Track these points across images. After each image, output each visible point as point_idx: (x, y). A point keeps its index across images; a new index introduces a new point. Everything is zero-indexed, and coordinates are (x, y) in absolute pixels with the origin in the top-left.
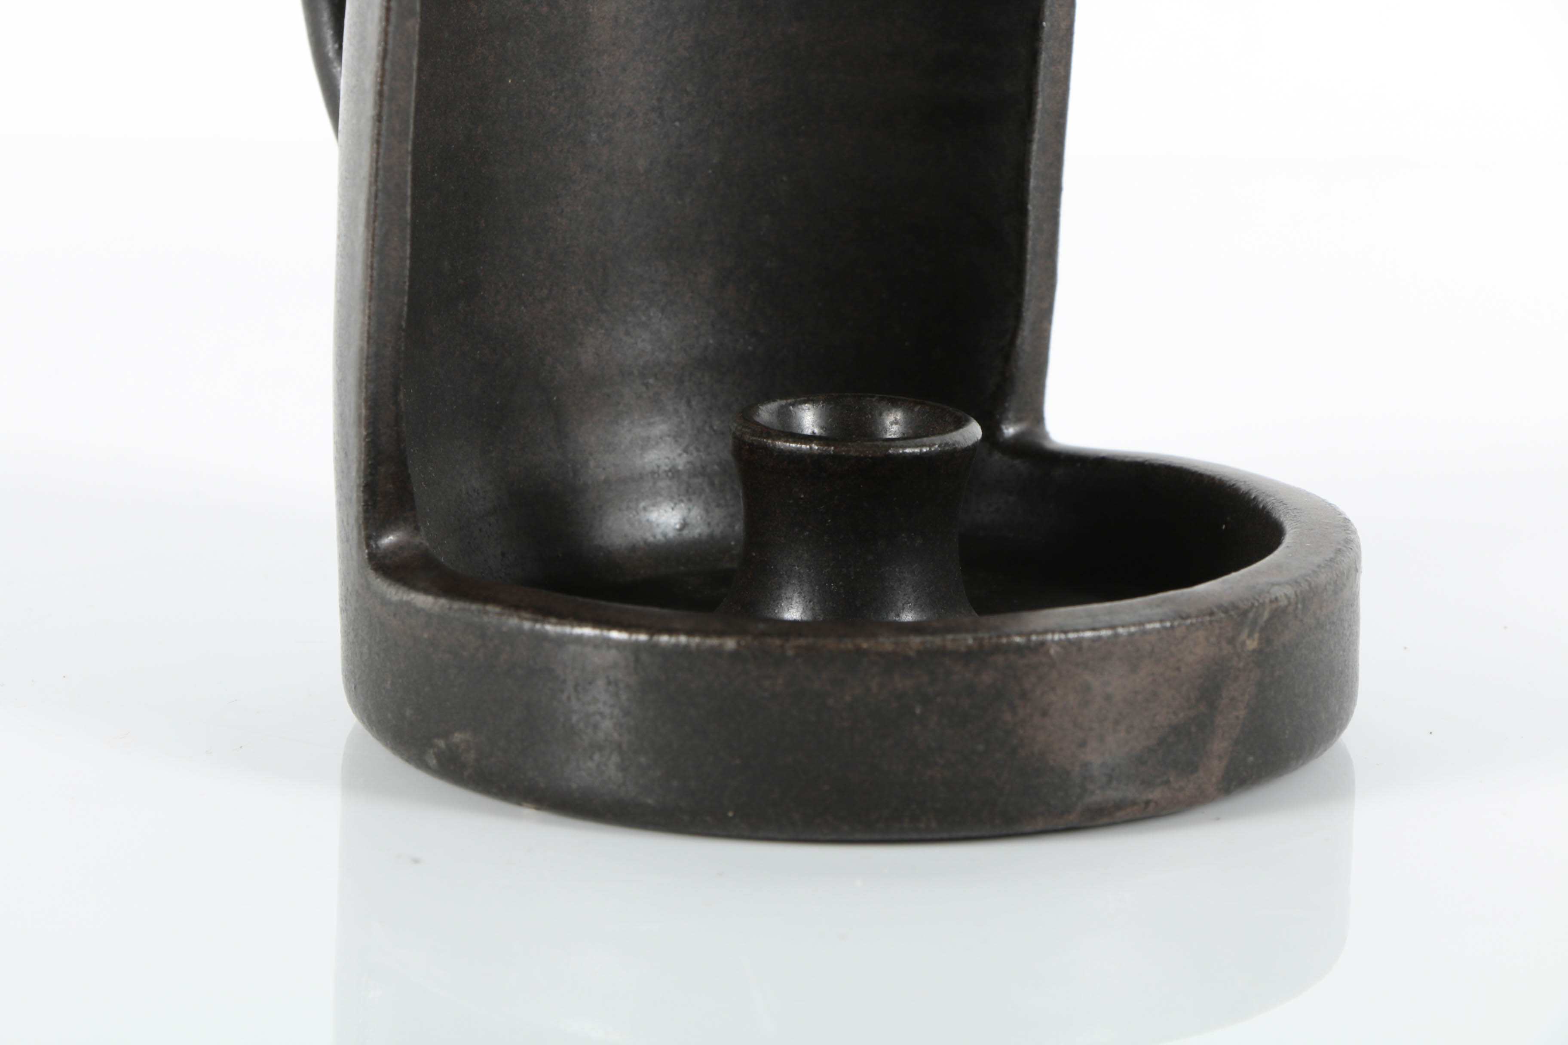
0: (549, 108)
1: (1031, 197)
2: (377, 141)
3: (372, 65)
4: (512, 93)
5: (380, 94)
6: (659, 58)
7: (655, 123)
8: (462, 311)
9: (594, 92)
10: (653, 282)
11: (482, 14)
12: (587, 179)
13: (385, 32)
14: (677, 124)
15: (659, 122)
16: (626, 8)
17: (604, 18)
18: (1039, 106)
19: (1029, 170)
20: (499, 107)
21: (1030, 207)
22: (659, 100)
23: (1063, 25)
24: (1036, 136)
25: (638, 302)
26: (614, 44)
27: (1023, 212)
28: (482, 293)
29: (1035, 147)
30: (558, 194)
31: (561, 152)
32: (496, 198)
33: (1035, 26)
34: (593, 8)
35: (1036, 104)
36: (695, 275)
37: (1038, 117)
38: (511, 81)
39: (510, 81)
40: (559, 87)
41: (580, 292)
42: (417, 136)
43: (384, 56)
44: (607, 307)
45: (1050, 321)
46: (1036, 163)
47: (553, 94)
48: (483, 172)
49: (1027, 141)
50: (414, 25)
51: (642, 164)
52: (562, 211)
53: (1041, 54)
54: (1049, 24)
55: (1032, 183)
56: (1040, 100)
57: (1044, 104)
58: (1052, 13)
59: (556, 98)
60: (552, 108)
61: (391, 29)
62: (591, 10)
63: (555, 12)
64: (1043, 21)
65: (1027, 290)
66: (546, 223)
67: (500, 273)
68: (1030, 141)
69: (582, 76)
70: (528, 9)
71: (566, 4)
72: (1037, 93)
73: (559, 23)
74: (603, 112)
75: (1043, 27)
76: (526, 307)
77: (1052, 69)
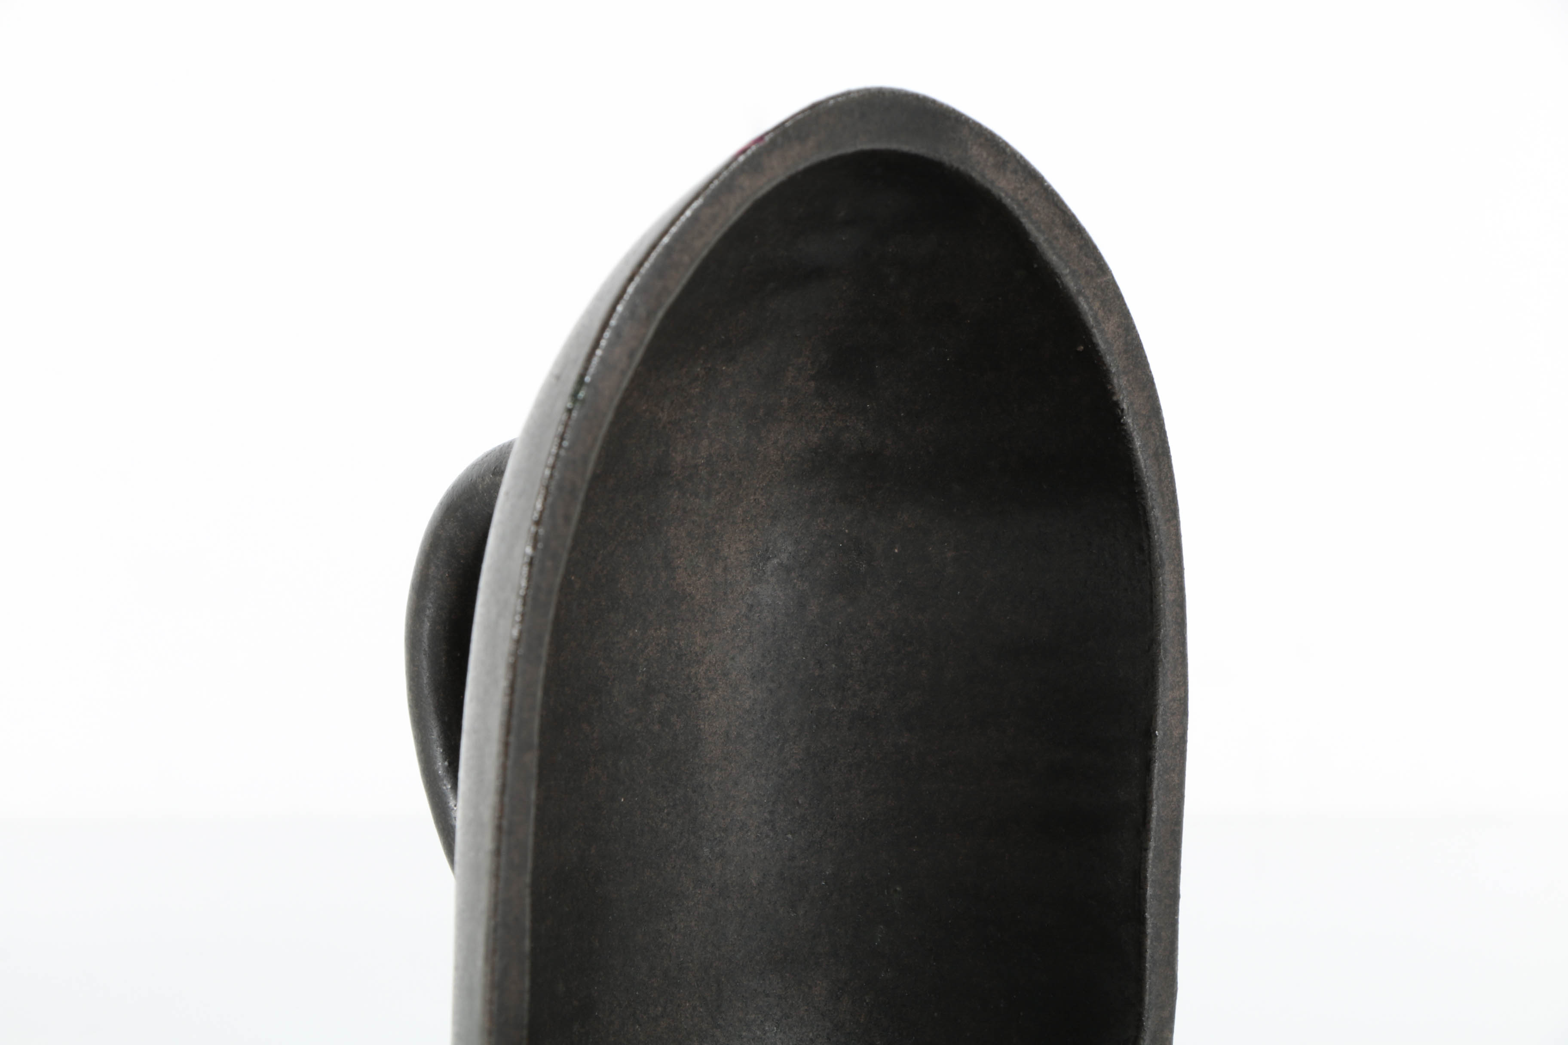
0: (661, 825)
1: (1148, 905)
2: (496, 875)
3: (490, 800)
4: (624, 812)
5: (499, 828)
6: (770, 772)
7: (767, 836)
8: (577, 1033)
9: (706, 808)
10: (767, 996)
11: (595, 735)
12: (700, 894)
13: (504, 768)
14: (790, 836)
15: (771, 834)
16: (737, 723)
17: (715, 733)
18: (1154, 815)
19: (1146, 878)
20: (613, 826)
21: (1147, 915)
22: (771, 813)
23: (1176, 733)
24: (1152, 844)
25: (753, 1016)
26: (725, 759)
27: (1141, 921)
28: (597, 1014)
29: (1151, 855)
30: (671, 910)
31: (674, 868)
32: (610, 918)
33: (1148, 734)
34: (704, 725)
35: (1151, 812)
36: (810, 987)
37: (1153, 824)
38: (624, 800)
39: (622, 800)
40: (671, 804)
41: (694, 1008)
42: (535, 868)
43: (503, 790)
44: (721, 1022)
45: (1171, 1031)
46: (1152, 872)
47: (666, 811)
48: (597, 891)
49: (1143, 849)
50: (532, 758)
51: (754, 877)
52: (676, 928)
53: (1155, 762)
54: (1161, 732)
55: (1149, 891)
56: (1155, 808)
57: (1158, 813)
58: (1164, 722)
59: (668, 814)
60: (665, 825)
61: (510, 763)
62: (702, 726)
63: (667, 730)
64: (1156, 731)
65: (1147, 999)
66: (660, 940)
67: (615, 993)
68: (1146, 849)
69: (694, 792)
70: (640, 727)
71: (677, 721)
72: (1151, 801)
73: (670, 740)
74: (715, 826)
75: (1156, 736)
76: (640, 1025)
77: (1166, 777)
